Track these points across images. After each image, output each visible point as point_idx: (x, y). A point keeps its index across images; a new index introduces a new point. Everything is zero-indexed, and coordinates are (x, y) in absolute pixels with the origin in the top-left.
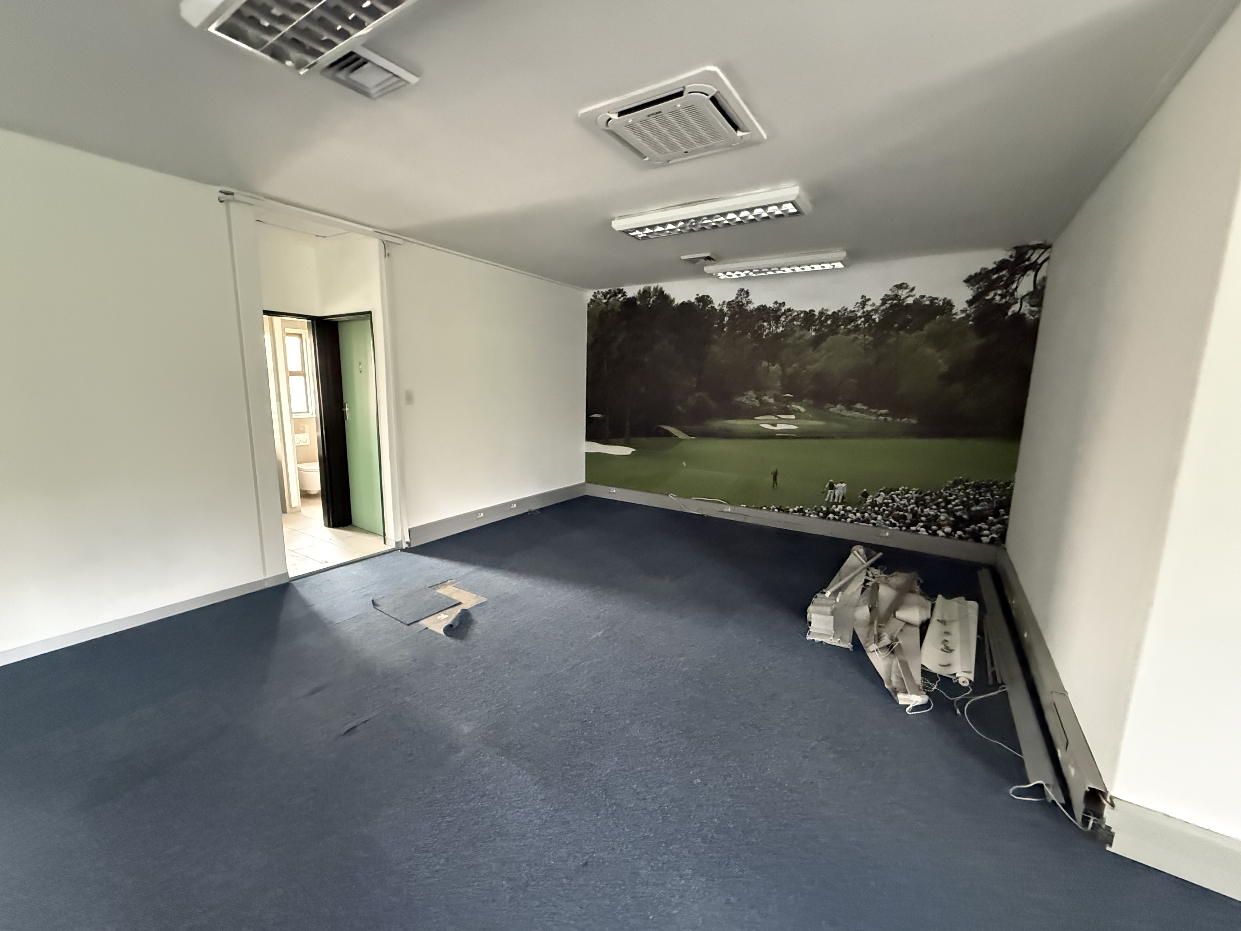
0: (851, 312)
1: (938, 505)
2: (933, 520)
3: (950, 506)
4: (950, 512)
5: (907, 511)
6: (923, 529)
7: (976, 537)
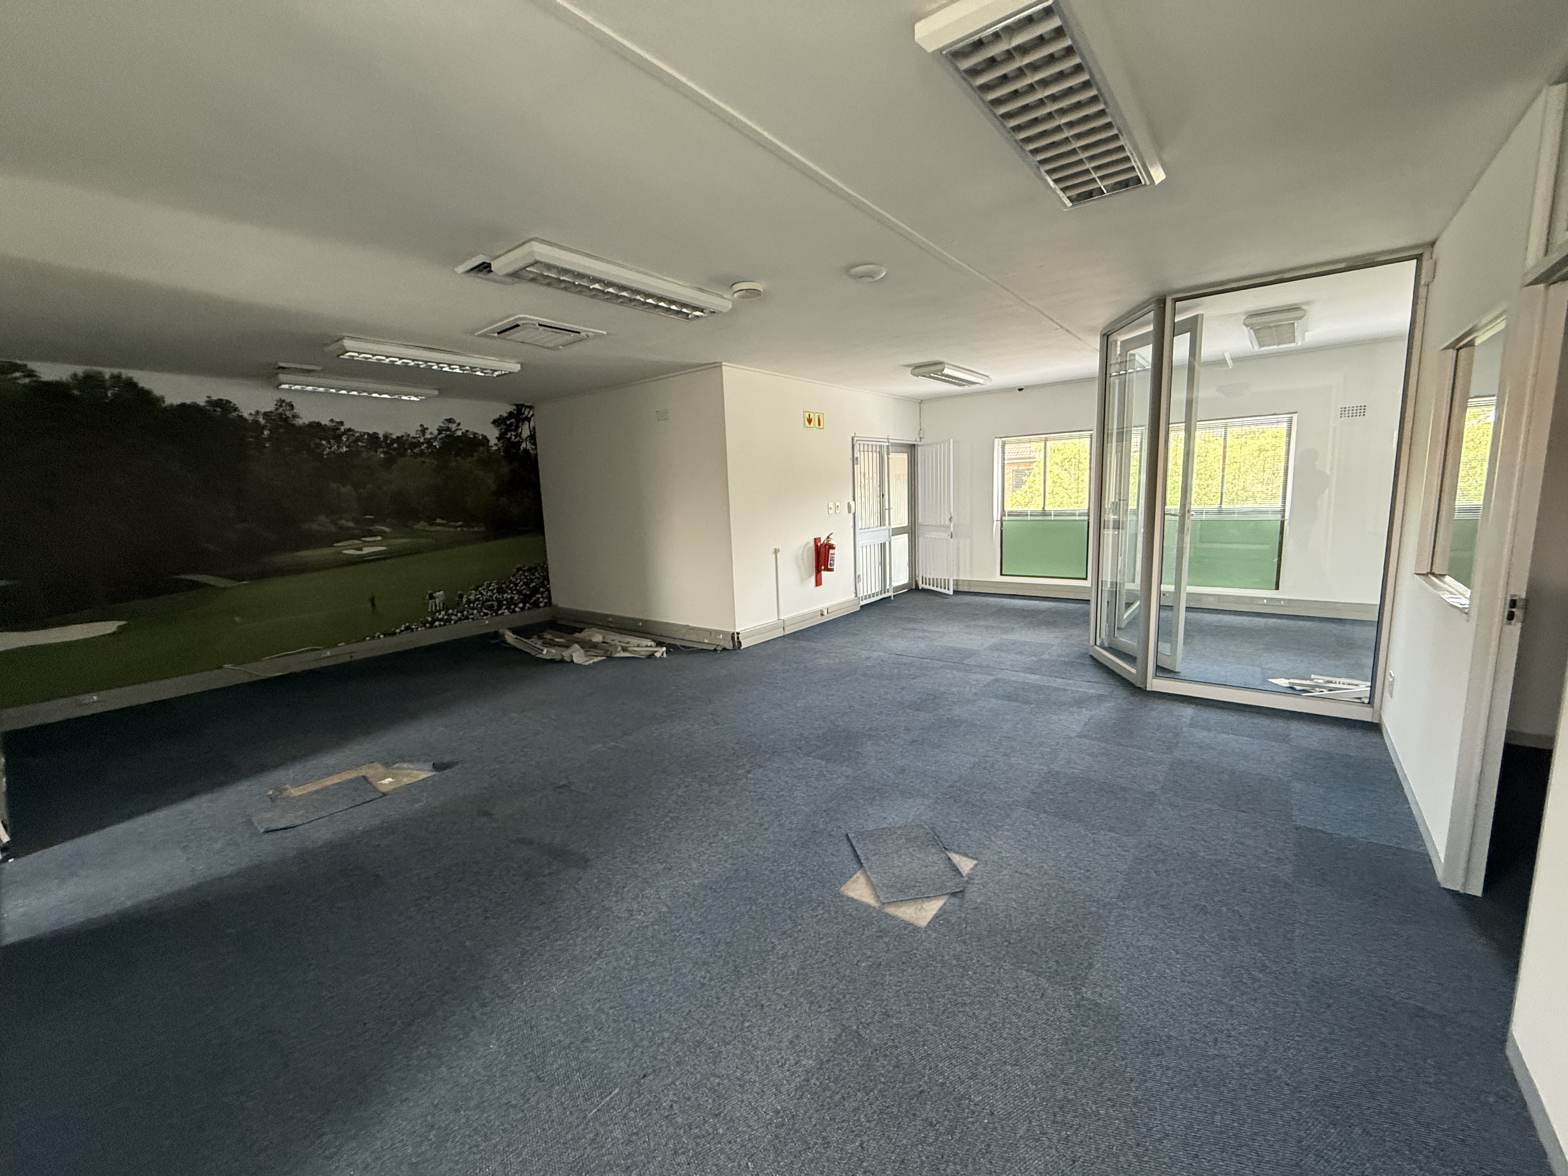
0: (414, 438)
1: (511, 589)
2: (511, 601)
3: (518, 588)
4: (519, 592)
5: (493, 600)
6: (506, 611)
7: (536, 605)
